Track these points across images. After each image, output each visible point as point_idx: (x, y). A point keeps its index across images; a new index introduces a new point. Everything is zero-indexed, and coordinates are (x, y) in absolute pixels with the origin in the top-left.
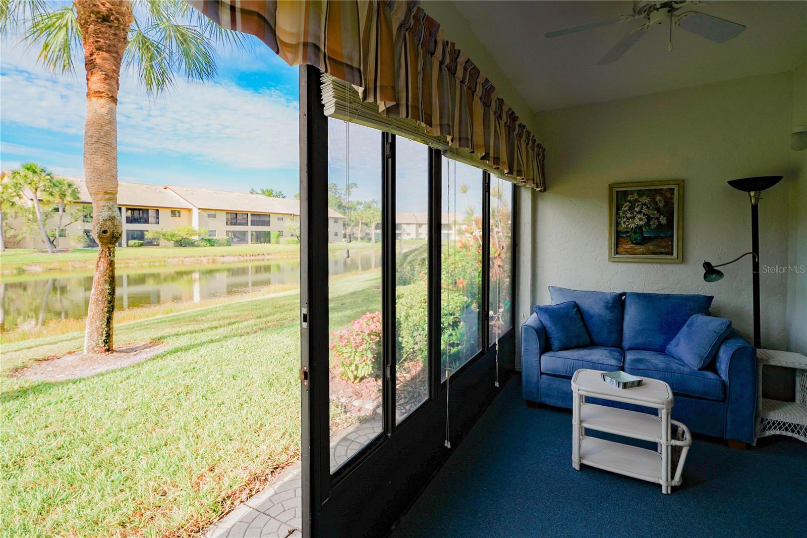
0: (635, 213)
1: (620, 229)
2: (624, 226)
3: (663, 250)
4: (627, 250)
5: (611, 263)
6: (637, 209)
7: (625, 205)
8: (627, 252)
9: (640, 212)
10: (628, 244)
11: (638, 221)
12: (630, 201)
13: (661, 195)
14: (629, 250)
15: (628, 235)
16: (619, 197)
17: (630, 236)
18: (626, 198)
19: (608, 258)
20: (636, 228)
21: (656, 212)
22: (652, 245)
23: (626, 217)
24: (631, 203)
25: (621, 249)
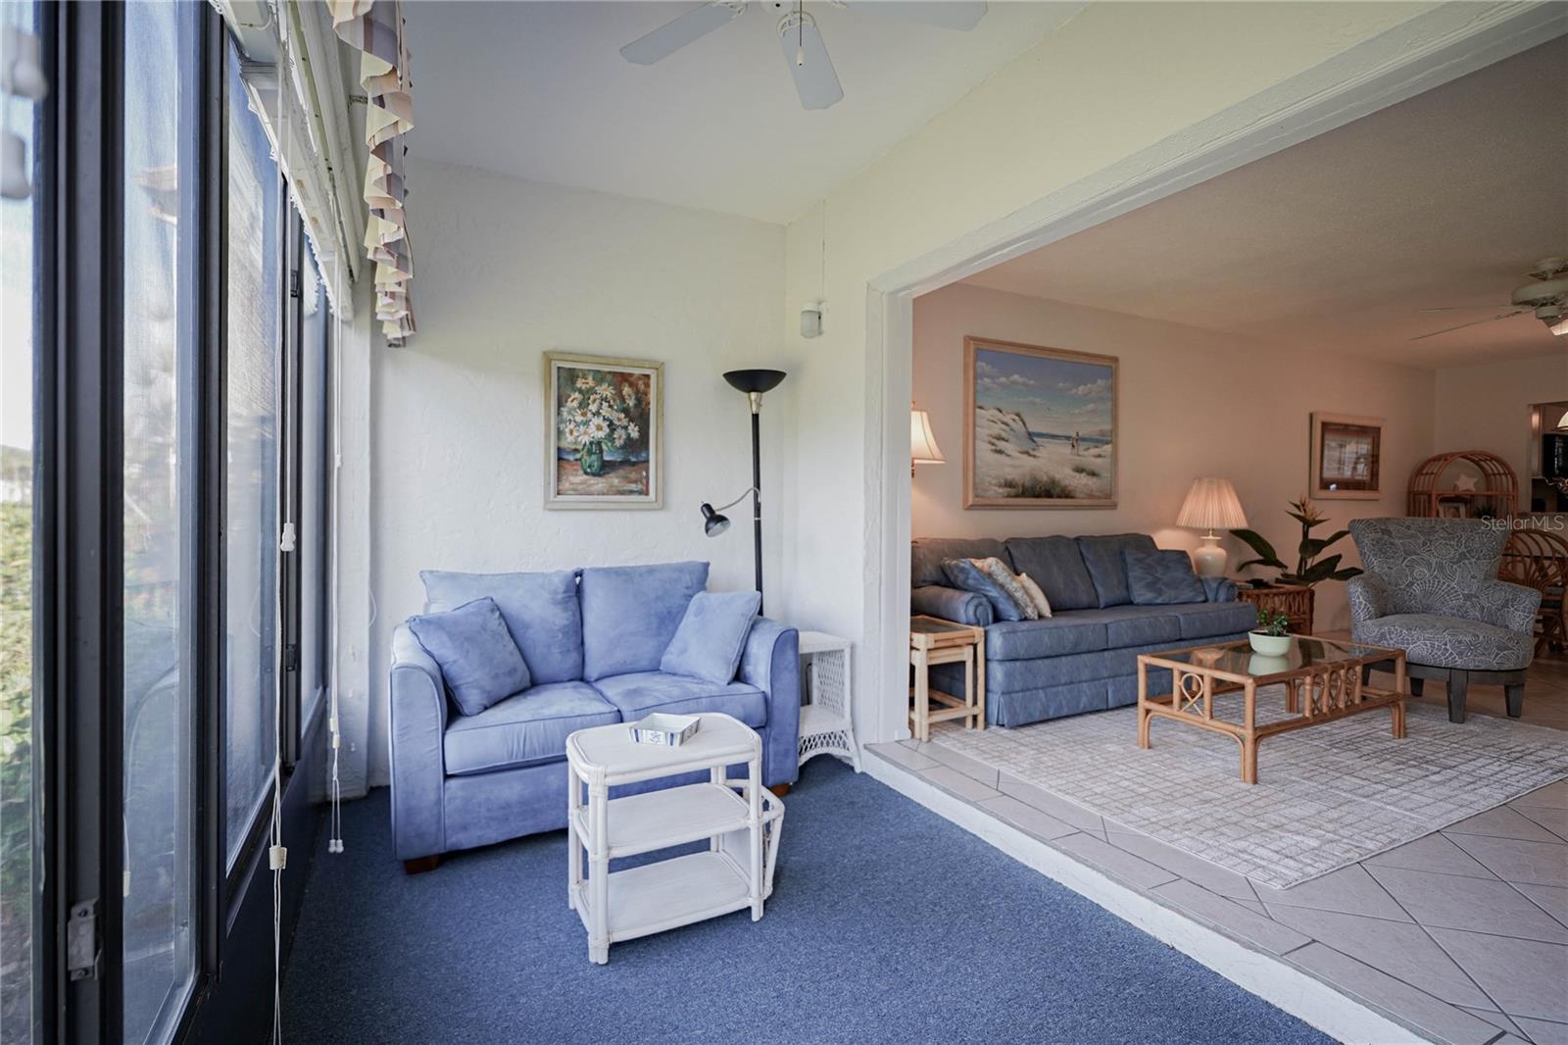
0: (589, 415)
1: (564, 444)
2: (570, 438)
3: (633, 487)
4: (575, 486)
5: (547, 512)
6: (593, 407)
7: (573, 397)
8: (575, 490)
9: (597, 414)
10: (576, 475)
11: (596, 431)
12: (580, 391)
13: (631, 385)
14: (580, 487)
15: (578, 456)
16: (562, 380)
17: (580, 460)
18: (573, 383)
19: (542, 502)
20: (591, 443)
21: (623, 415)
22: (617, 477)
23: (575, 421)
24: (583, 395)
25: (565, 485)
